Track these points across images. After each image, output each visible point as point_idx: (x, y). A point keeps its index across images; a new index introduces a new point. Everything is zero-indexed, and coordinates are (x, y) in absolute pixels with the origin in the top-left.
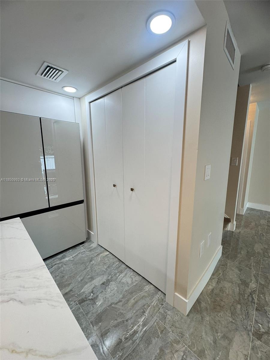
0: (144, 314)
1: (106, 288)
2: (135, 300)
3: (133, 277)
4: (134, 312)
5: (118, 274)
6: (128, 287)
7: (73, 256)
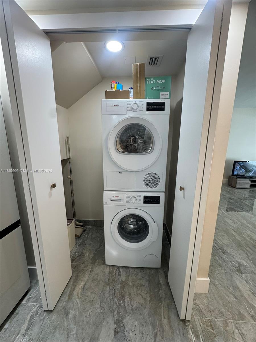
0: (186, 326)
1: (125, 336)
2: (166, 317)
3: (139, 292)
4: (178, 332)
5: (122, 302)
6: (146, 309)
7: (23, 331)
